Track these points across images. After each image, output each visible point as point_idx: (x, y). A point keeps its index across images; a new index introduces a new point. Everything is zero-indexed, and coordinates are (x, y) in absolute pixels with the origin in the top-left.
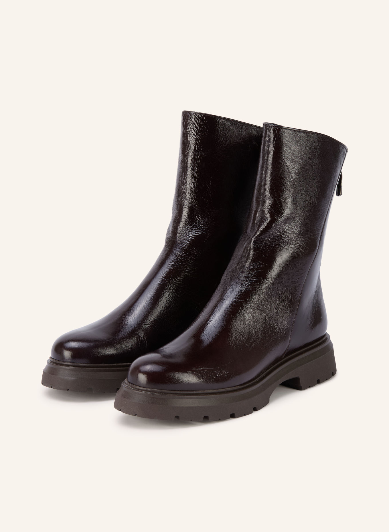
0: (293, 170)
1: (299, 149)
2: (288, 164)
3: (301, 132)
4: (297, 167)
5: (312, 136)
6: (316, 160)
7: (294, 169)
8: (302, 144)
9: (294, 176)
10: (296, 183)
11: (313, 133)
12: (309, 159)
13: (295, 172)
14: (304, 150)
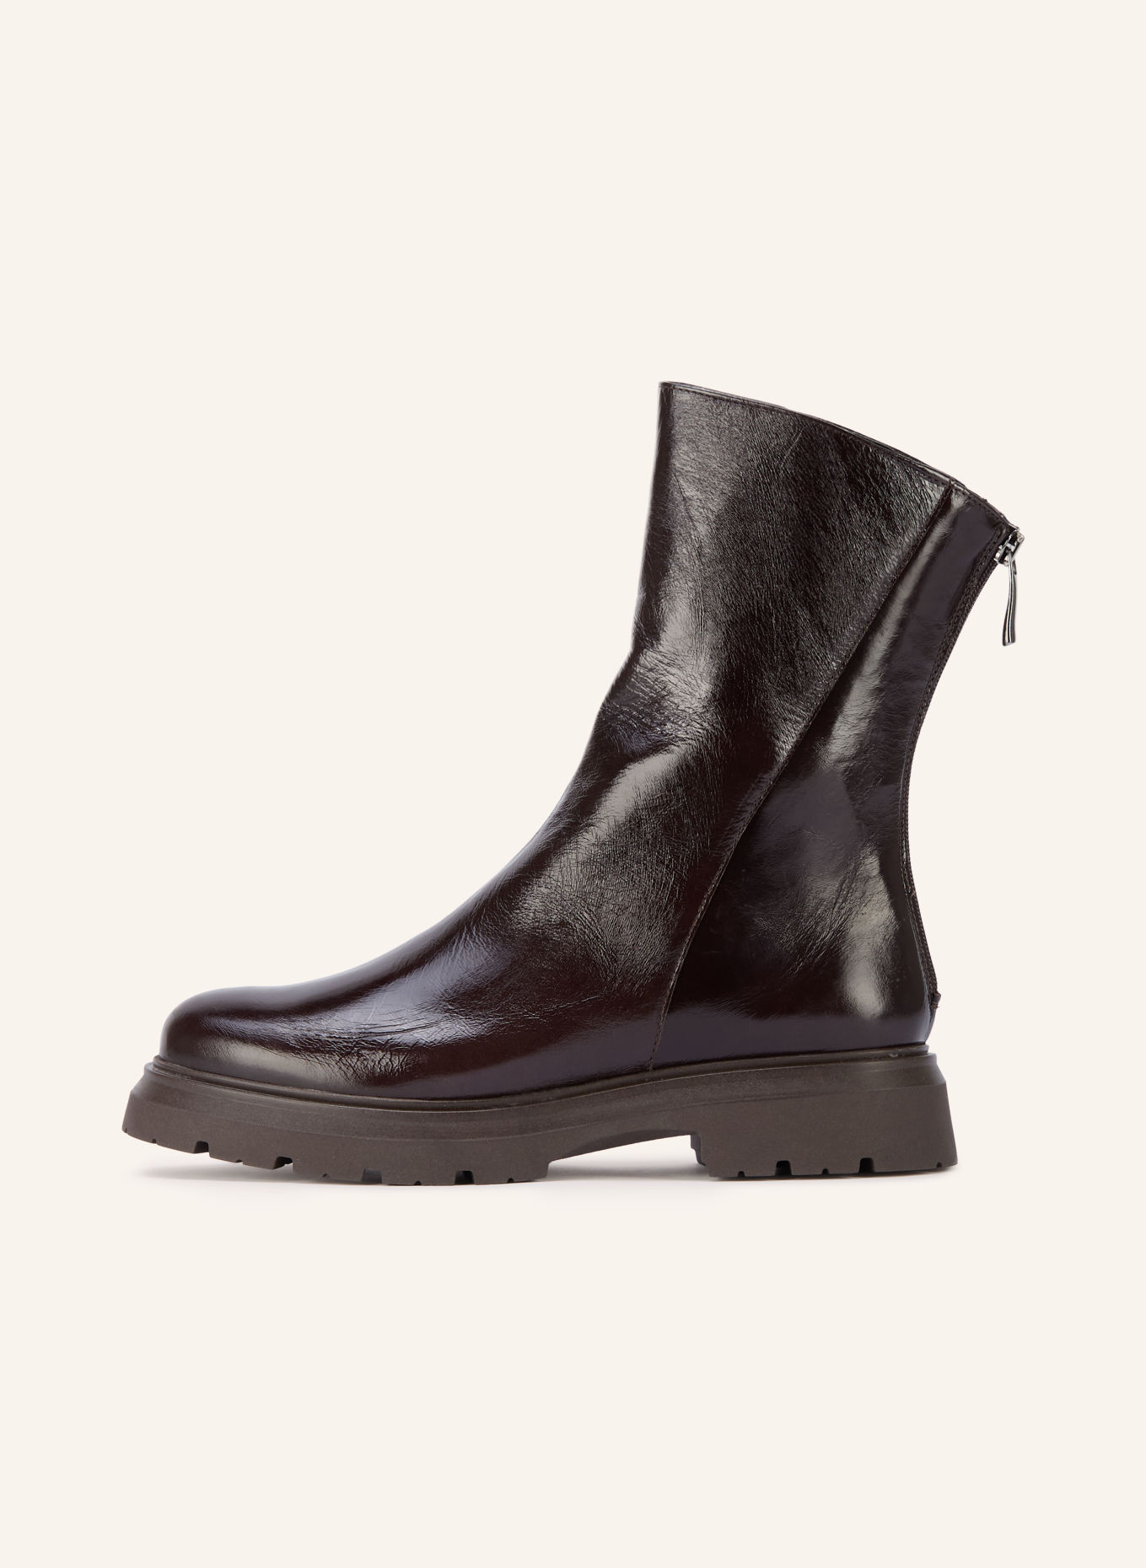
0: (701, 513)
1: (723, 452)
2: (690, 492)
3: (735, 402)
4: (716, 504)
5: (768, 418)
6: (778, 488)
7: (703, 508)
8: (736, 438)
9: (703, 529)
10: (707, 550)
11: (771, 409)
12: (756, 483)
13: (708, 518)
14: (738, 457)
